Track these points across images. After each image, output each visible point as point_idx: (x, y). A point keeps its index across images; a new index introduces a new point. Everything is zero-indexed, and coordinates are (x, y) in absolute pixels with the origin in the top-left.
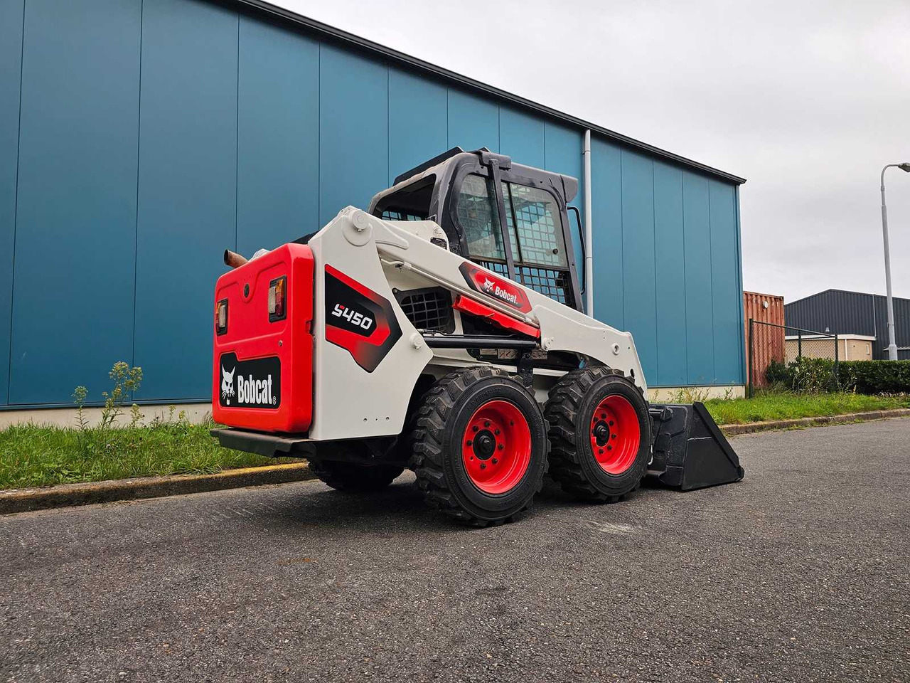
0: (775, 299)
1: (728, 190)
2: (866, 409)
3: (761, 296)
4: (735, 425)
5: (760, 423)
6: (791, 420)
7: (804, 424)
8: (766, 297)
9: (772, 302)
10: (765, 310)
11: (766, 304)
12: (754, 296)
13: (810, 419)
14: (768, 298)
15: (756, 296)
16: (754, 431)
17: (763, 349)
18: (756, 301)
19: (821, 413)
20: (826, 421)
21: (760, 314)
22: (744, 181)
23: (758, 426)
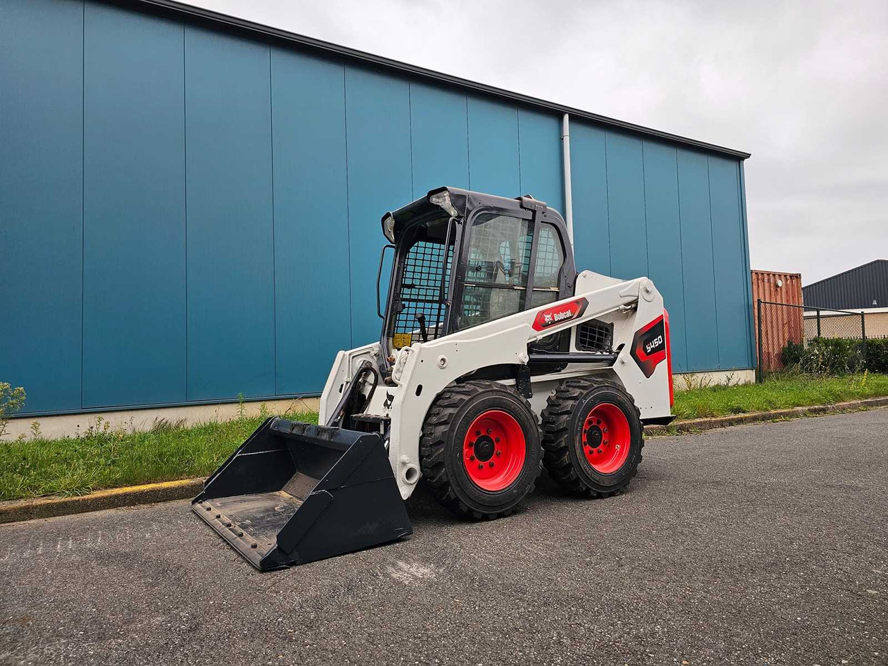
0: (791, 277)
1: (731, 166)
2: (877, 395)
3: (774, 275)
4: (709, 419)
5: (741, 415)
6: (779, 411)
7: (796, 415)
8: (779, 275)
9: (787, 280)
10: (779, 290)
11: (780, 283)
12: (765, 275)
13: (804, 408)
14: (783, 276)
15: (768, 274)
16: (731, 424)
17: (778, 330)
18: (769, 280)
19: (819, 401)
20: (824, 410)
21: (773, 294)
22: (748, 156)
23: (737, 418)
